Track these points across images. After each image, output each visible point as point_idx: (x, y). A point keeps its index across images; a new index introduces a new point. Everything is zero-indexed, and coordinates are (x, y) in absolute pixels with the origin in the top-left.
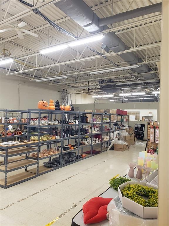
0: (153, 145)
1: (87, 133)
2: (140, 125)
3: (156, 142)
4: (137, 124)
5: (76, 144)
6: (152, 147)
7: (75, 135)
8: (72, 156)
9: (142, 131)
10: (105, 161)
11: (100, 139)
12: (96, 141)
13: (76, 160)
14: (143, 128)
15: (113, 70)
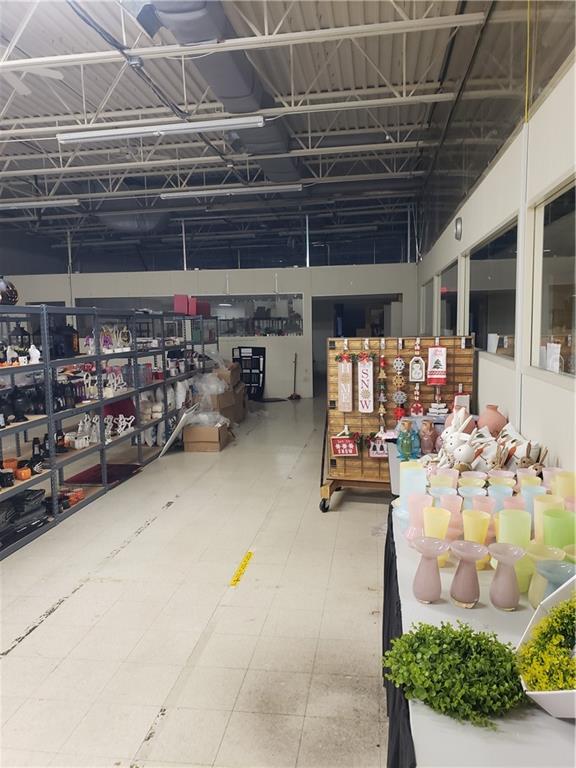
0: (350, 421)
1: (80, 399)
2: (250, 351)
3: (361, 410)
4: (240, 348)
5: (37, 452)
6: (346, 428)
7: (30, 413)
8: (27, 509)
9: (257, 371)
10: (169, 504)
11: (132, 418)
12: (115, 426)
13: (45, 522)
14: (262, 359)
15: (158, 130)
